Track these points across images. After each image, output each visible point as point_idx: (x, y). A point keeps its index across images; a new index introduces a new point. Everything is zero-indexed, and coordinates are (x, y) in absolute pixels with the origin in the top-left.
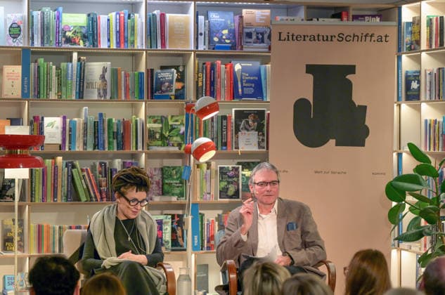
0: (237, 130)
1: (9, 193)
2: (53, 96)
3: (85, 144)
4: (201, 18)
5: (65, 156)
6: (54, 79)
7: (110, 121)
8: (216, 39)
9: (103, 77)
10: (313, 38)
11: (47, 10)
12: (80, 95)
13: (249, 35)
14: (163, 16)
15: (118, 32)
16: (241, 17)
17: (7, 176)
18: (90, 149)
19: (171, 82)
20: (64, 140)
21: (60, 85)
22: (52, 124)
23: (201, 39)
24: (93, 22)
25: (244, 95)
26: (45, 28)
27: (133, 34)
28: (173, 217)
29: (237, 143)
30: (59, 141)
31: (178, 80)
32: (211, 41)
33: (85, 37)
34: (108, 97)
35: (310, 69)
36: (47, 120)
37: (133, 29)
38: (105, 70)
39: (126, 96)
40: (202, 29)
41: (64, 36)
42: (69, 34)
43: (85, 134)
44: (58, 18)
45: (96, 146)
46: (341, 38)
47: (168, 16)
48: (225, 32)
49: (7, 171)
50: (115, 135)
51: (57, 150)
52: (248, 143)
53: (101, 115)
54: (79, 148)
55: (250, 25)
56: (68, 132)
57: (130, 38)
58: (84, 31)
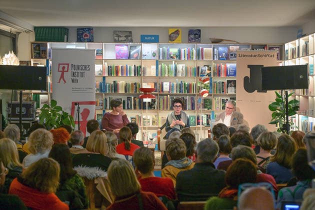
0: (228, 87)
1: (153, 107)
2: (166, 75)
3: (177, 91)
4: (215, 49)
5: (170, 95)
6: (167, 70)
7: (185, 84)
8: (220, 56)
9: (182, 69)
10: (250, 56)
11: (164, 47)
12: (176, 75)
13: (232, 55)
14: (202, 49)
15: (188, 55)
16: (229, 49)
17: (144, 101)
18: (178, 93)
19: (205, 71)
20: (170, 90)
21: (168, 72)
22: (166, 85)
23: (215, 56)
24: (180, 51)
25: (230, 75)
26: (164, 53)
27: (193, 55)
28: (207, 115)
29: (227, 91)
30: (168, 90)
31: (208, 70)
32: (219, 57)
33: (177, 56)
34: (184, 76)
35: (249, 66)
36: (164, 83)
37: (193, 53)
38: (183, 67)
39: (190, 75)
40: (215, 53)
41: (170, 56)
42: (172, 55)
43: (177, 88)
44: (168, 50)
45: (180, 92)
46: (259, 56)
47: (204, 49)
48: (224, 54)
49: (144, 99)
50: (187, 88)
51: (167, 93)
52: (231, 91)
53: (181, 82)
54: (175, 92)
55: (232, 51)
56: (171, 87)
57: (192, 57)
58: (176, 54)
